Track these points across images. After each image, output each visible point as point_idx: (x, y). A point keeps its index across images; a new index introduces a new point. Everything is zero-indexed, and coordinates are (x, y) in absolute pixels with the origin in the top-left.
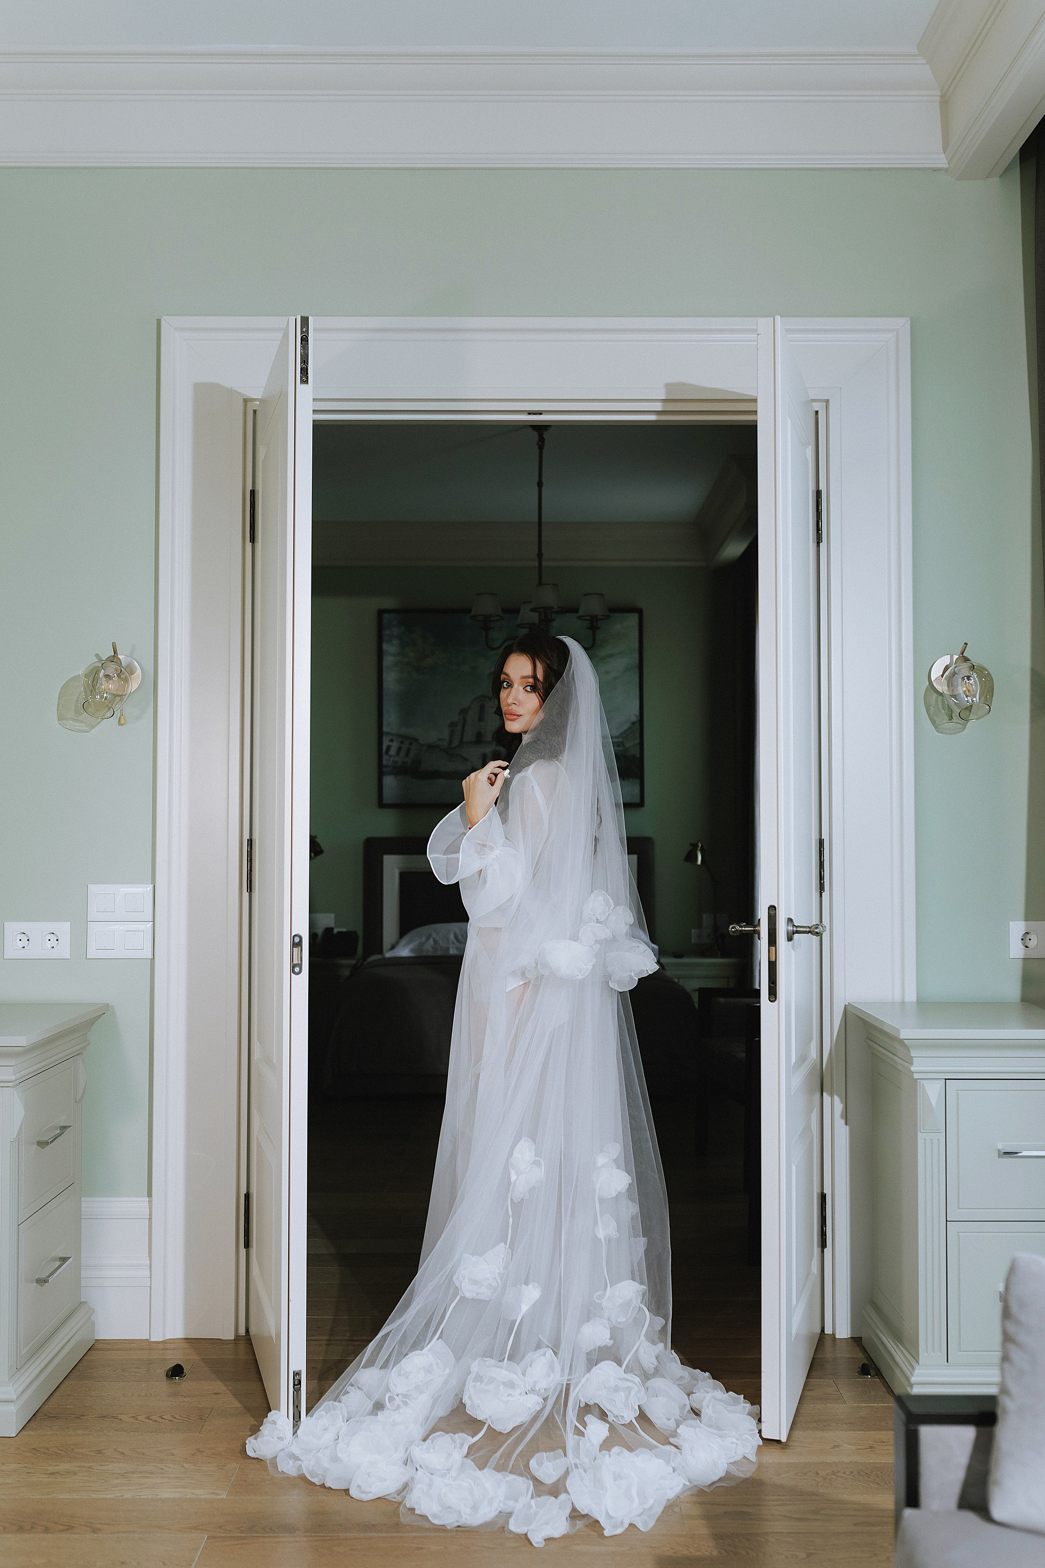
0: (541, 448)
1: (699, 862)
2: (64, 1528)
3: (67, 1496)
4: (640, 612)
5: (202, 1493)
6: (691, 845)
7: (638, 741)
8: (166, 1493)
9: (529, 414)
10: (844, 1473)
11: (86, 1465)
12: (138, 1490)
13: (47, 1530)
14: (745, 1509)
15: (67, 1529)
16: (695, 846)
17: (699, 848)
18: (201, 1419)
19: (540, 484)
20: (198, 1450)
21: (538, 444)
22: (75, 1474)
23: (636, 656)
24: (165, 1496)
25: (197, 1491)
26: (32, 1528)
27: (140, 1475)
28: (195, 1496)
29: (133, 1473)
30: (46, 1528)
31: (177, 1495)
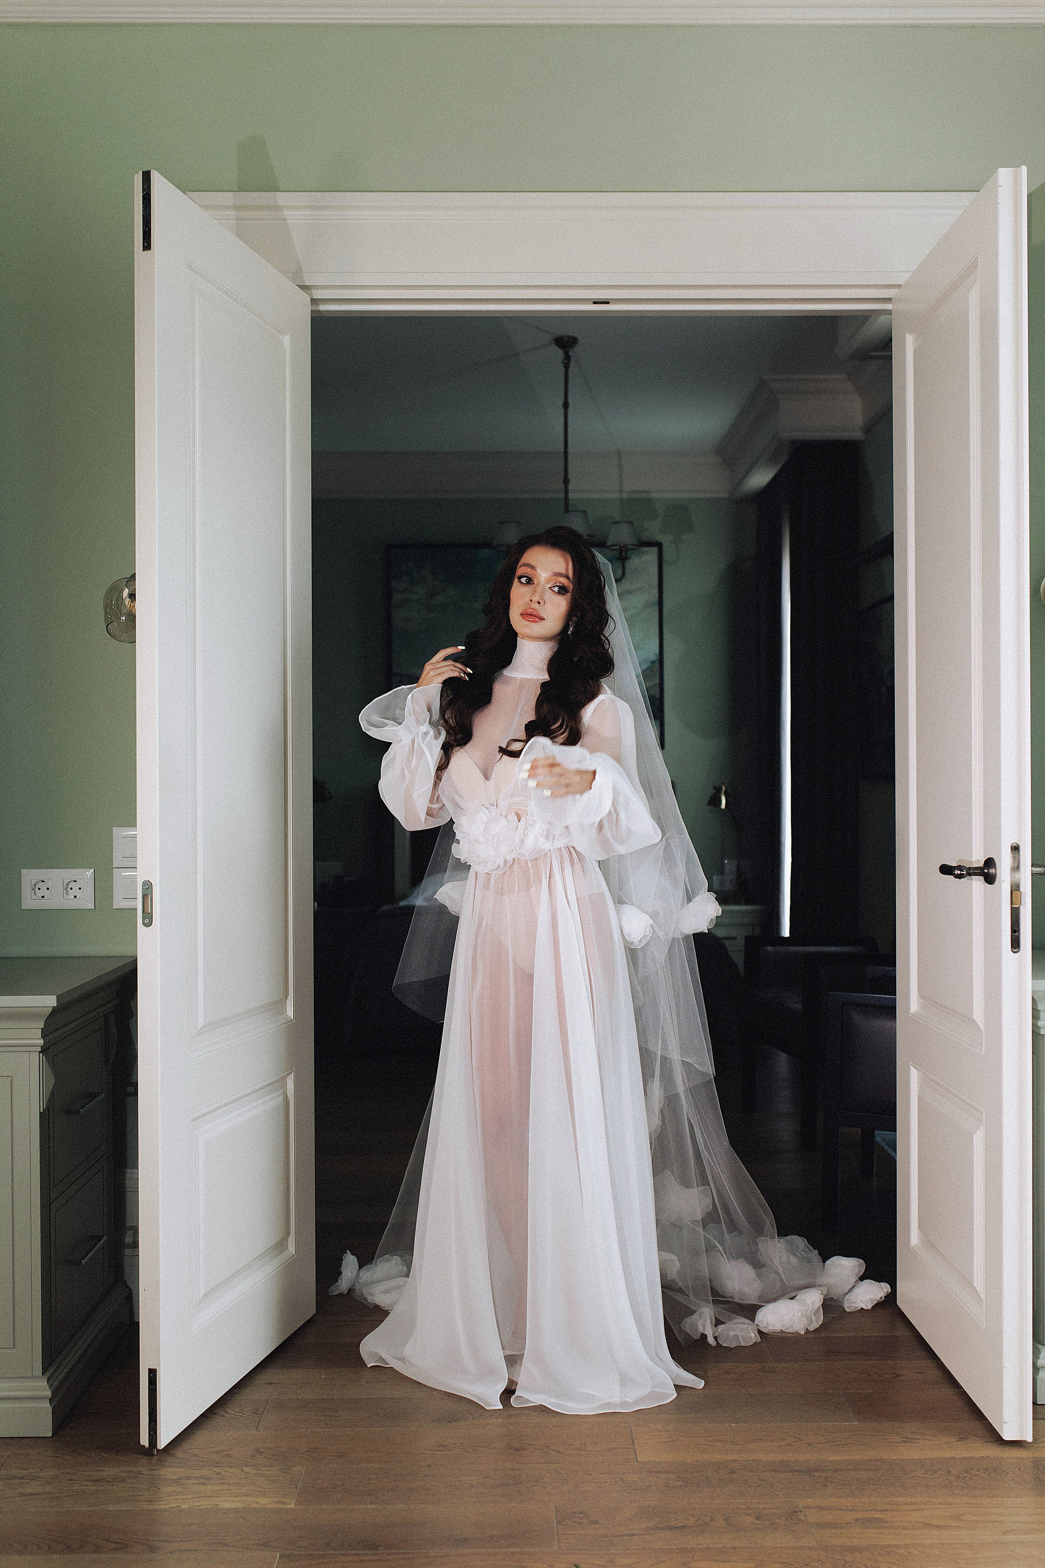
0: (567, 367)
1: (723, 806)
2: (119, 1546)
3: (118, 1507)
4: (659, 545)
5: (266, 1502)
6: (715, 788)
7: (657, 681)
8: (226, 1504)
9: (595, 303)
10: (978, 1470)
11: (135, 1469)
12: (196, 1500)
13: (98, 1550)
14: (876, 1515)
15: (121, 1548)
16: (718, 790)
17: (723, 792)
18: (256, 1413)
19: (566, 406)
20: (258, 1451)
21: (564, 363)
22: (123, 1480)
23: (655, 592)
24: (227, 1505)
25: (260, 1500)
26: (81, 1547)
27: (196, 1482)
28: (260, 1506)
29: (188, 1478)
30: (98, 1546)
31: (240, 1505)
